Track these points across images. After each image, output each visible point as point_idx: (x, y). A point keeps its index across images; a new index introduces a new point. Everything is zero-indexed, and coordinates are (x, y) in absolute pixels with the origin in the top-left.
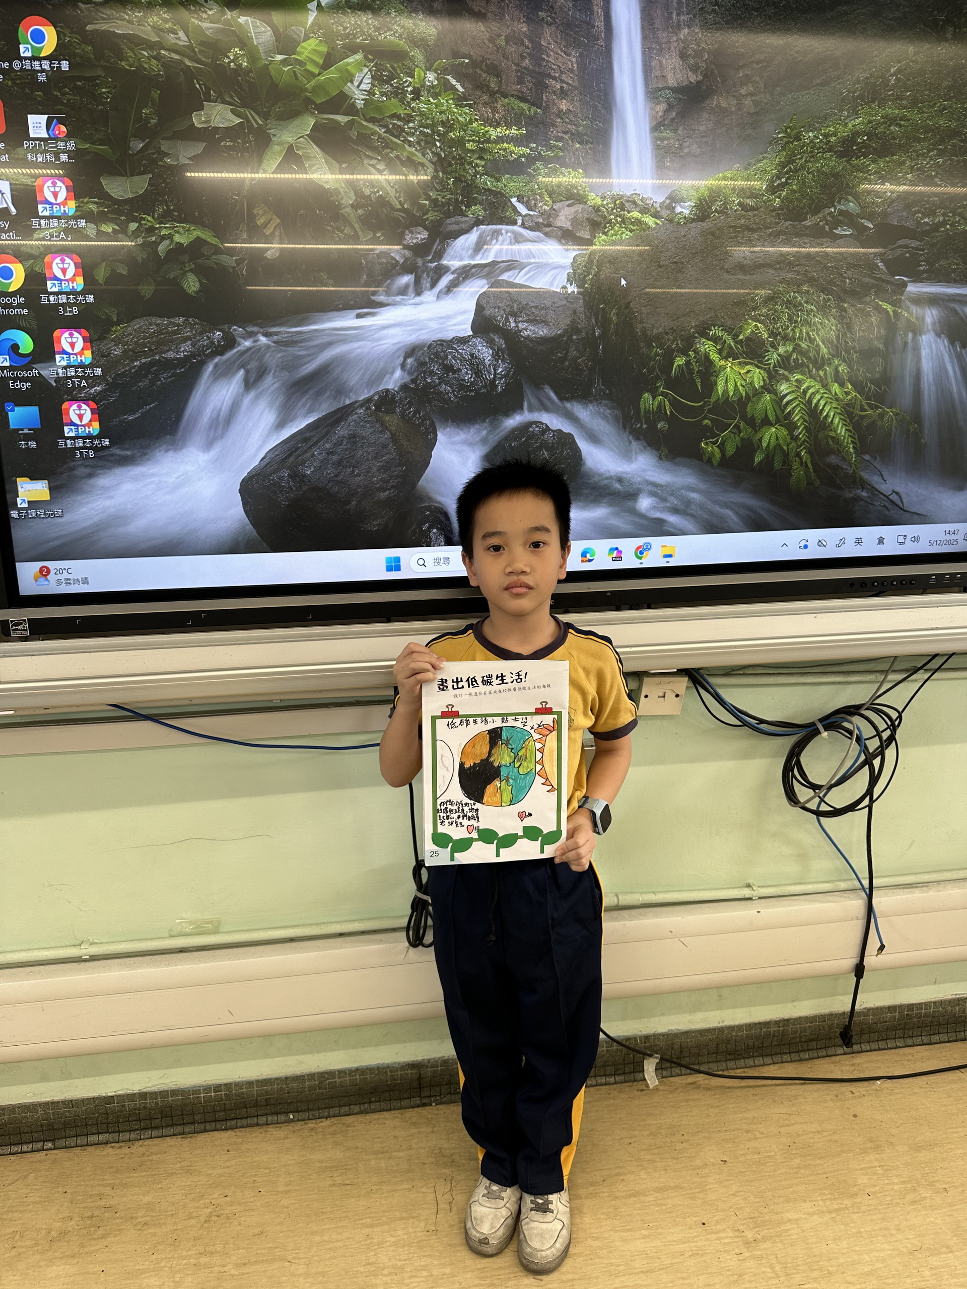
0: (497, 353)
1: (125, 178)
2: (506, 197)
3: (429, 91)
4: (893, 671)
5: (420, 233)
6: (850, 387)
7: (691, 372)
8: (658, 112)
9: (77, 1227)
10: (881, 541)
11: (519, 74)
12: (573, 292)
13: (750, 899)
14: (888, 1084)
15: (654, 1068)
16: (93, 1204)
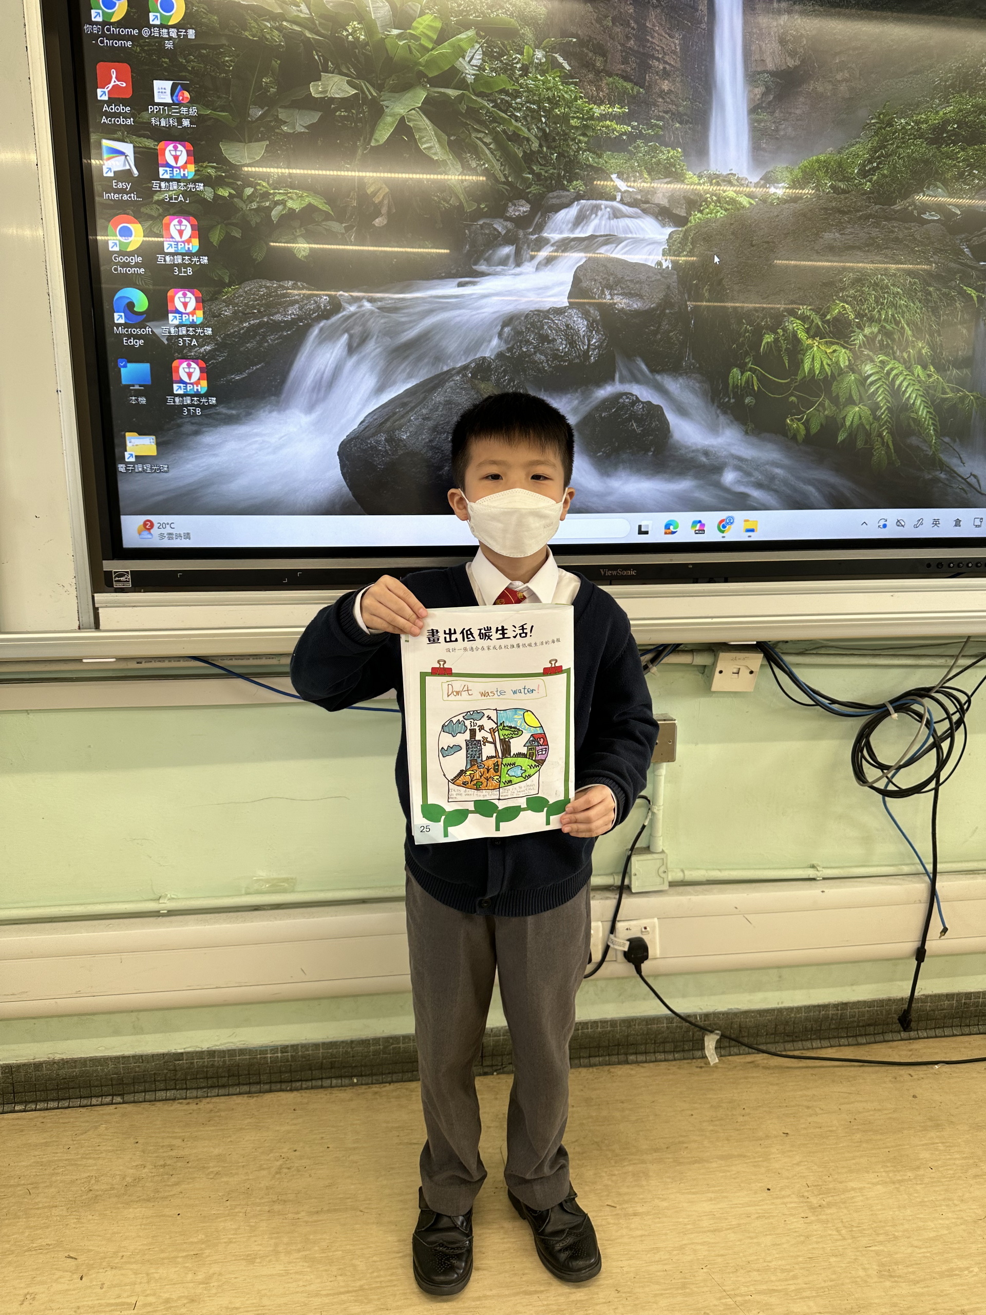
0: (592, 324)
1: (241, 145)
2: (607, 173)
3: (537, 68)
4: (963, 656)
5: (522, 206)
6: (932, 369)
7: (779, 349)
8: (756, 95)
9: (150, 1175)
10: (958, 523)
11: (624, 54)
12: (668, 267)
13: (814, 879)
14: (947, 1068)
15: (714, 1045)
16: (165, 1154)
